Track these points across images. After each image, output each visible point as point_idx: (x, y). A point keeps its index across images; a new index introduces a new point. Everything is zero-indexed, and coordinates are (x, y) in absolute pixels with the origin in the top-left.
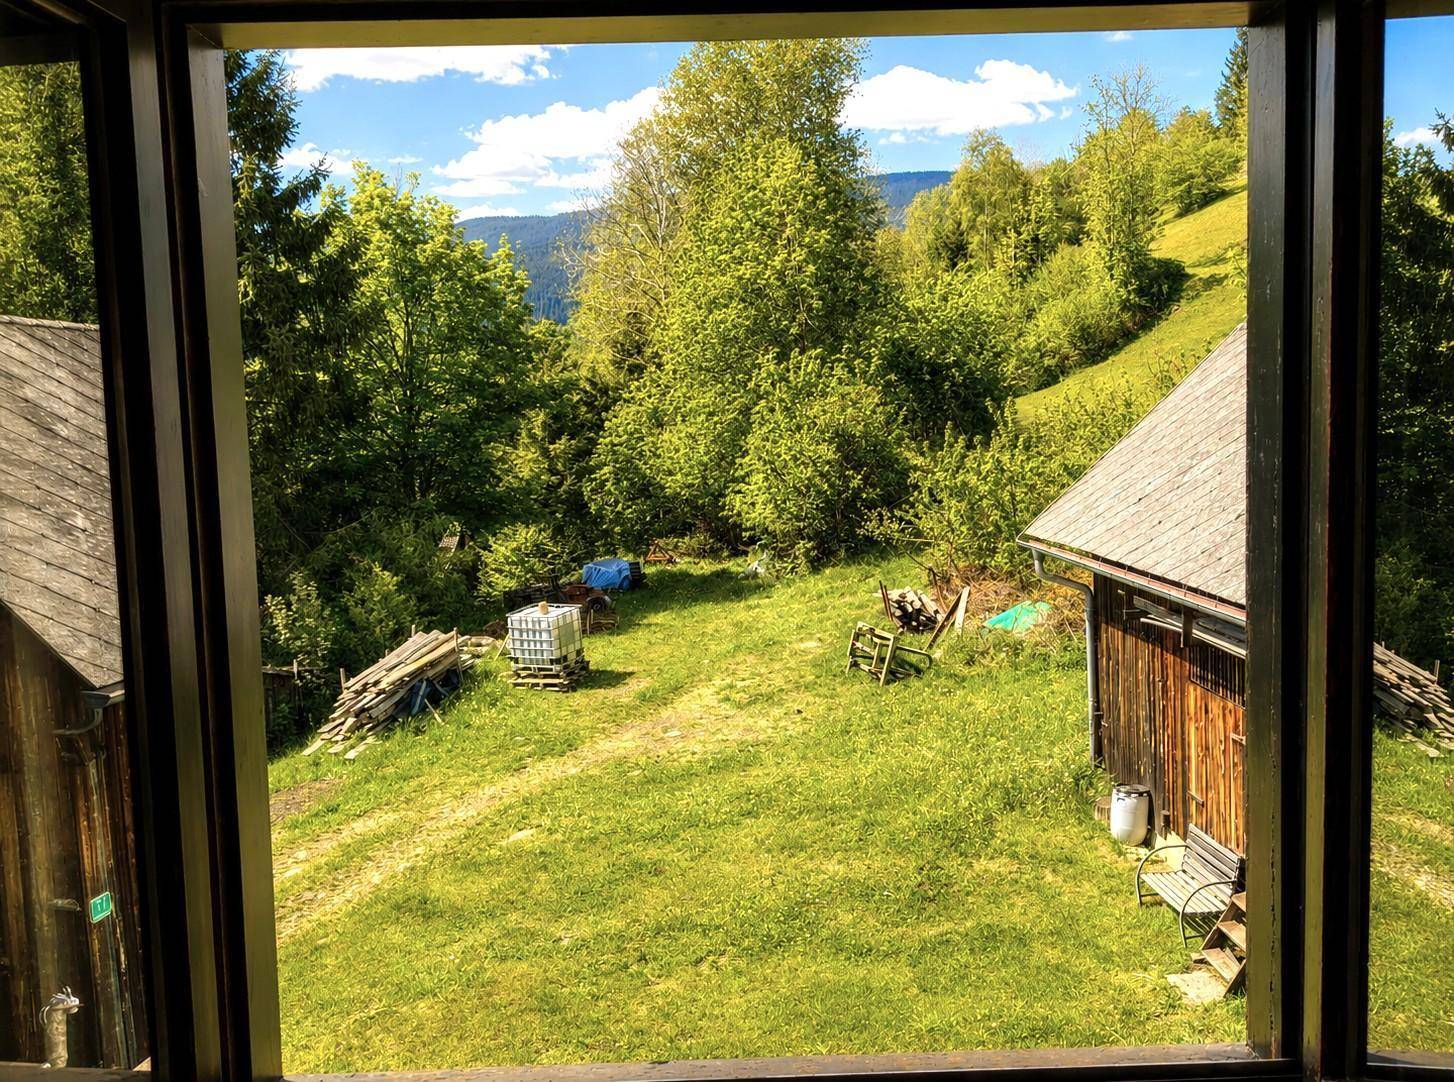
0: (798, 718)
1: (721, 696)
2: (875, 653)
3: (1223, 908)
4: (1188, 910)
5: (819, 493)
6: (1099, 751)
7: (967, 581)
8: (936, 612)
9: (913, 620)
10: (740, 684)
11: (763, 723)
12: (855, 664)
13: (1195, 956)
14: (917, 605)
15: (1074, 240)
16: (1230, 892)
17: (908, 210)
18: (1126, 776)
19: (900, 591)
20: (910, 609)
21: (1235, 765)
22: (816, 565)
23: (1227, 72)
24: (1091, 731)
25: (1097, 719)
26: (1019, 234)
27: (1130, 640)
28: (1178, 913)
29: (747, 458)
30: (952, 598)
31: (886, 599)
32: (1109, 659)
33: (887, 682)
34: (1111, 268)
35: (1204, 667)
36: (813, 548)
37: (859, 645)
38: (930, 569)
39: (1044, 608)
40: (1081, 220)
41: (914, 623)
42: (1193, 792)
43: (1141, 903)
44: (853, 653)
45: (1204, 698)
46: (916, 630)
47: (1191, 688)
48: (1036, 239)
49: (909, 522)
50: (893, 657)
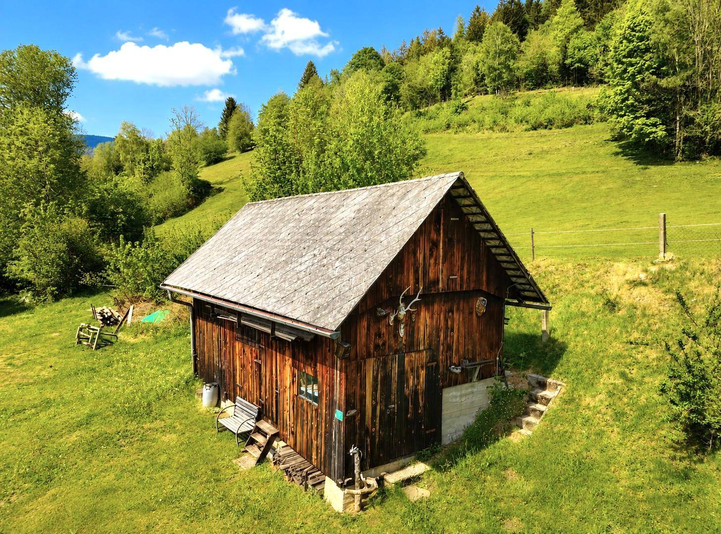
0: (51, 370)
1: (7, 363)
2: (90, 337)
3: (252, 428)
4: (239, 432)
5: (58, 265)
6: (196, 370)
7: (132, 302)
8: (119, 316)
9: (108, 321)
10: (17, 356)
11: (32, 374)
12: (80, 342)
13: (242, 450)
14: (109, 314)
15: (167, 169)
16: (254, 421)
17: (95, 149)
18: (208, 380)
19: (101, 309)
20: (106, 316)
21: (256, 371)
22: (57, 298)
23: (222, 117)
24: (192, 362)
25: (195, 358)
26: (145, 164)
27: (210, 325)
28: (235, 434)
29: (19, 249)
30: (125, 310)
31: (94, 312)
32: (200, 333)
33: (97, 349)
34: (183, 182)
35: (242, 334)
36: (56, 290)
37: (82, 333)
38: (115, 298)
39: (167, 312)
40: (170, 163)
41: (108, 322)
42: (238, 383)
43: (219, 431)
44: (79, 337)
45: (243, 346)
46: (108, 325)
47: (237, 343)
48: (152, 168)
49: (105, 278)
50: (99, 337)
